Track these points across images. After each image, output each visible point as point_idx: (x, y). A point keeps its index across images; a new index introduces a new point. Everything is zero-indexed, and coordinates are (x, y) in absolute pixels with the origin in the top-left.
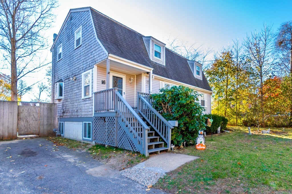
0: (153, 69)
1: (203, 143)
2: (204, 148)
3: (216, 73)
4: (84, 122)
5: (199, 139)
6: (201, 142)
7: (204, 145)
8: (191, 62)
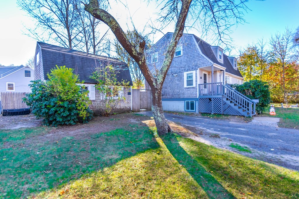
0: (226, 68)
1: (274, 111)
2: (275, 114)
3: (245, 64)
4: (186, 101)
5: (271, 109)
6: (273, 111)
7: (275, 112)
8: (229, 58)
